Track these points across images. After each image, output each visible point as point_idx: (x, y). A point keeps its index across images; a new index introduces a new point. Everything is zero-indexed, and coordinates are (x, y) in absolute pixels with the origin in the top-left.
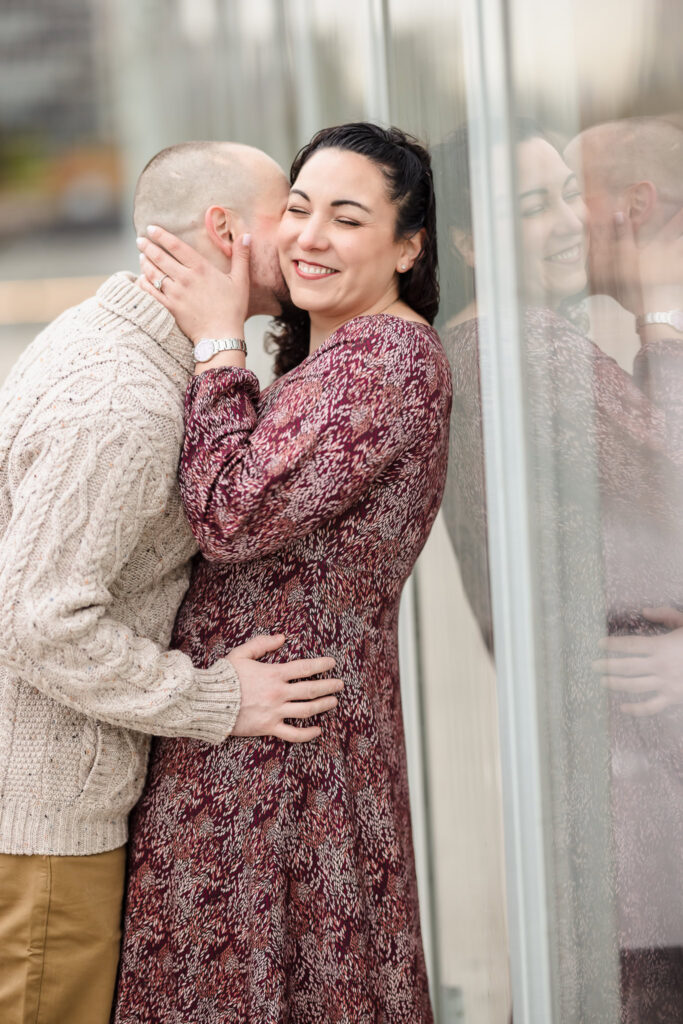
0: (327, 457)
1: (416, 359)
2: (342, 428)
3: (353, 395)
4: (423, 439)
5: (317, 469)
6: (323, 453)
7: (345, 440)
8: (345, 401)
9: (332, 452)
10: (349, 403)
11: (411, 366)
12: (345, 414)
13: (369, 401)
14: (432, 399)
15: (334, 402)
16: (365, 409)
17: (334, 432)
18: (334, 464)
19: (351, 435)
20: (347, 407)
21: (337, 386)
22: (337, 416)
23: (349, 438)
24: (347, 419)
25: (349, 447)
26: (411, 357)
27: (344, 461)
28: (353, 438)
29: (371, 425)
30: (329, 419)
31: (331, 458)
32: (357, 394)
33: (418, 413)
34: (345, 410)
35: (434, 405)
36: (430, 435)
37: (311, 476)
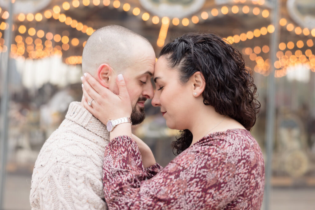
0: (192, 194)
1: (244, 150)
2: (201, 181)
3: (209, 165)
4: (247, 189)
5: (186, 200)
6: (190, 192)
7: (203, 186)
8: (204, 167)
9: (195, 192)
10: (207, 168)
11: (242, 153)
12: (204, 174)
13: (217, 169)
14: (253, 169)
15: (199, 166)
16: (215, 173)
17: (197, 182)
18: (195, 198)
19: (206, 185)
20: (206, 170)
21: (202, 159)
22: (199, 174)
23: (205, 186)
24: (205, 176)
25: (205, 191)
26: (241, 149)
27: (201, 197)
28: (207, 187)
29: (218, 181)
30: (195, 175)
31: (194, 195)
32: (212, 165)
33: (244, 176)
34: (204, 172)
35: (254, 172)
36: (251, 186)
37: (183, 203)
